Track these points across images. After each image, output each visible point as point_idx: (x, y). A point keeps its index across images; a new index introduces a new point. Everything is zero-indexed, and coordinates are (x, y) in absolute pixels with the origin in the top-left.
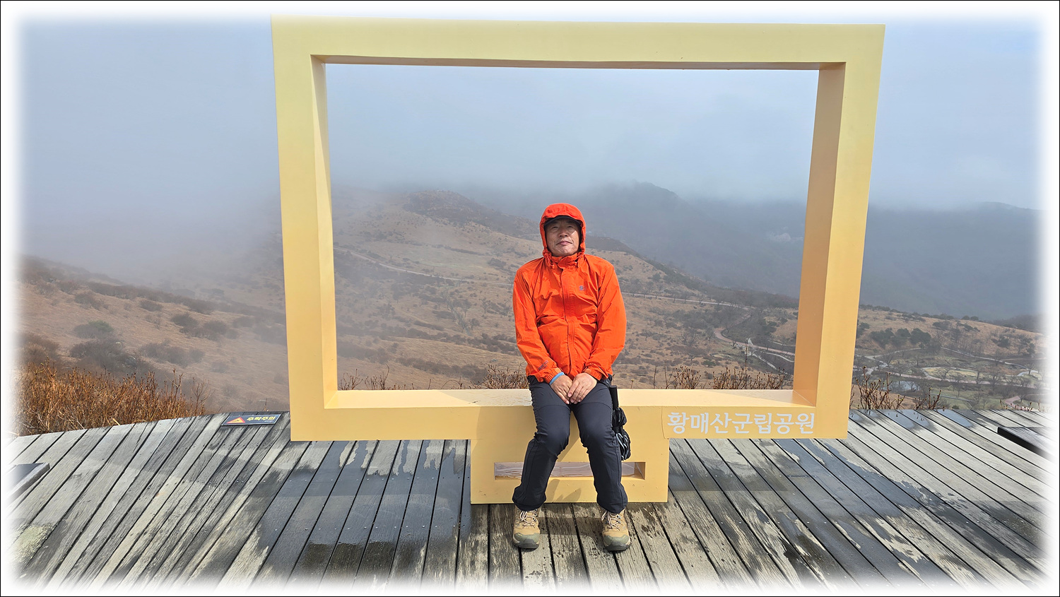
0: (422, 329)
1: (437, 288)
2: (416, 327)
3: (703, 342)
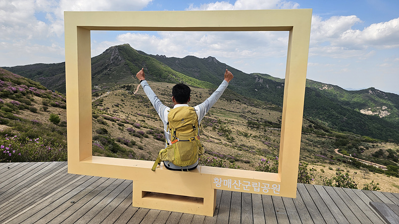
1: (219, 125)
2: (210, 138)
3: (329, 154)
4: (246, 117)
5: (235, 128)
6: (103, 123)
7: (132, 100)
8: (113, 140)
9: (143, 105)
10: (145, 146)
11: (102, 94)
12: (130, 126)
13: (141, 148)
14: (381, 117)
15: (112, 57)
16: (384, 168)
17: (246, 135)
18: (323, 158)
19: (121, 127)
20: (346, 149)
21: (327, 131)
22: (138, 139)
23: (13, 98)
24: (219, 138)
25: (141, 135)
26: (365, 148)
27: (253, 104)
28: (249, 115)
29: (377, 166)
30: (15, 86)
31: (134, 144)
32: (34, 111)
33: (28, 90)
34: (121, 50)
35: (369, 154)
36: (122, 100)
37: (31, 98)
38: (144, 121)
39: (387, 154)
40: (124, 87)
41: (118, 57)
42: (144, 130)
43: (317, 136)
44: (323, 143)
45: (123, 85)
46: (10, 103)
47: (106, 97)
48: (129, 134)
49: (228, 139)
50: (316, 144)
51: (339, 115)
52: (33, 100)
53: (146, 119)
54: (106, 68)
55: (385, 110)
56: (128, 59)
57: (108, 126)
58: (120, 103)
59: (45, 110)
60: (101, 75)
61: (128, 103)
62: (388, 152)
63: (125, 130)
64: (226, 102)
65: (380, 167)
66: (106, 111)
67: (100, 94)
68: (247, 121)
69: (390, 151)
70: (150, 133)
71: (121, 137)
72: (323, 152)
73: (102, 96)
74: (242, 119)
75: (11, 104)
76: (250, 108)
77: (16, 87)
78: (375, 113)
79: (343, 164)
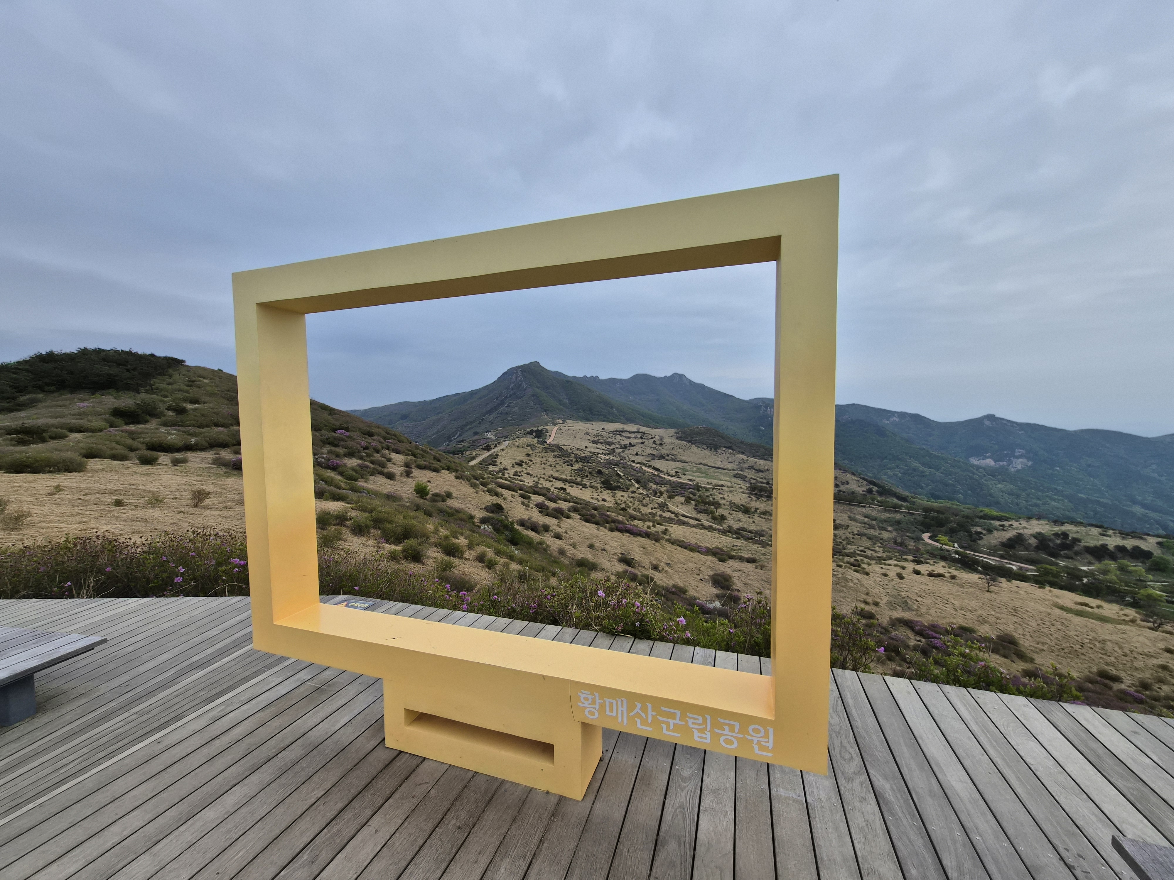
0: (686, 519)
1: (697, 492)
2: (682, 518)
3: (911, 544)
4: (746, 477)
5: (726, 497)
6: (497, 494)
7: (544, 454)
8: (512, 523)
9: (562, 461)
10: (566, 532)
11: (495, 446)
12: (540, 499)
13: (558, 537)
14: (1013, 470)
15: (512, 385)
16: (1031, 570)
17: (746, 511)
18: (900, 550)
19: (526, 501)
20: (946, 534)
21: (904, 499)
22: (554, 521)
23: (361, 458)
24: (699, 516)
25: (558, 514)
26: (984, 532)
27: (758, 454)
28: (750, 474)
29: (1015, 566)
30: (365, 438)
31: (546, 528)
32: (390, 476)
33: (384, 445)
34: (525, 372)
35: (994, 542)
36: (528, 455)
37: (388, 456)
38: (565, 489)
39: (1033, 541)
40: (530, 433)
41: (521, 384)
42: (565, 506)
43: (886, 511)
44: (898, 522)
45: (529, 430)
46: (357, 465)
47: (503, 450)
48: (540, 512)
49: (714, 518)
50: (884, 525)
51: (925, 469)
52: (389, 460)
53: (567, 486)
54: (502, 403)
55: (1021, 456)
56: (536, 387)
57: (504, 499)
58: (525, 459)
59: (408, 474)
60: (494, 415)
61: (538, 460)
62: (1035, 537)
63: (531, 506)
64: (707, 452)
65: (1021, 568)
66: (503, 474)
67: (492, 446)
68: (748, 485)
69: (1039, 536)
70: (575, 510)
71: (525, 517)
72: (899, 540)
73: (495, 450)
74: (738, 481)
75: (358, 468)
76: (752, 460)
77: (366, 440)
78: (1001, 463)
79: (943, 563)
